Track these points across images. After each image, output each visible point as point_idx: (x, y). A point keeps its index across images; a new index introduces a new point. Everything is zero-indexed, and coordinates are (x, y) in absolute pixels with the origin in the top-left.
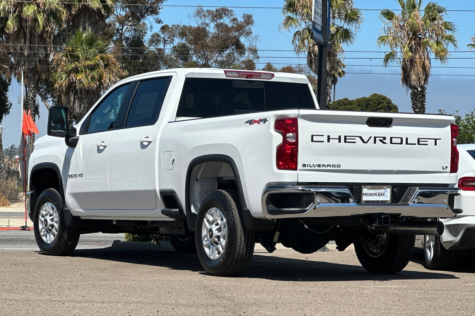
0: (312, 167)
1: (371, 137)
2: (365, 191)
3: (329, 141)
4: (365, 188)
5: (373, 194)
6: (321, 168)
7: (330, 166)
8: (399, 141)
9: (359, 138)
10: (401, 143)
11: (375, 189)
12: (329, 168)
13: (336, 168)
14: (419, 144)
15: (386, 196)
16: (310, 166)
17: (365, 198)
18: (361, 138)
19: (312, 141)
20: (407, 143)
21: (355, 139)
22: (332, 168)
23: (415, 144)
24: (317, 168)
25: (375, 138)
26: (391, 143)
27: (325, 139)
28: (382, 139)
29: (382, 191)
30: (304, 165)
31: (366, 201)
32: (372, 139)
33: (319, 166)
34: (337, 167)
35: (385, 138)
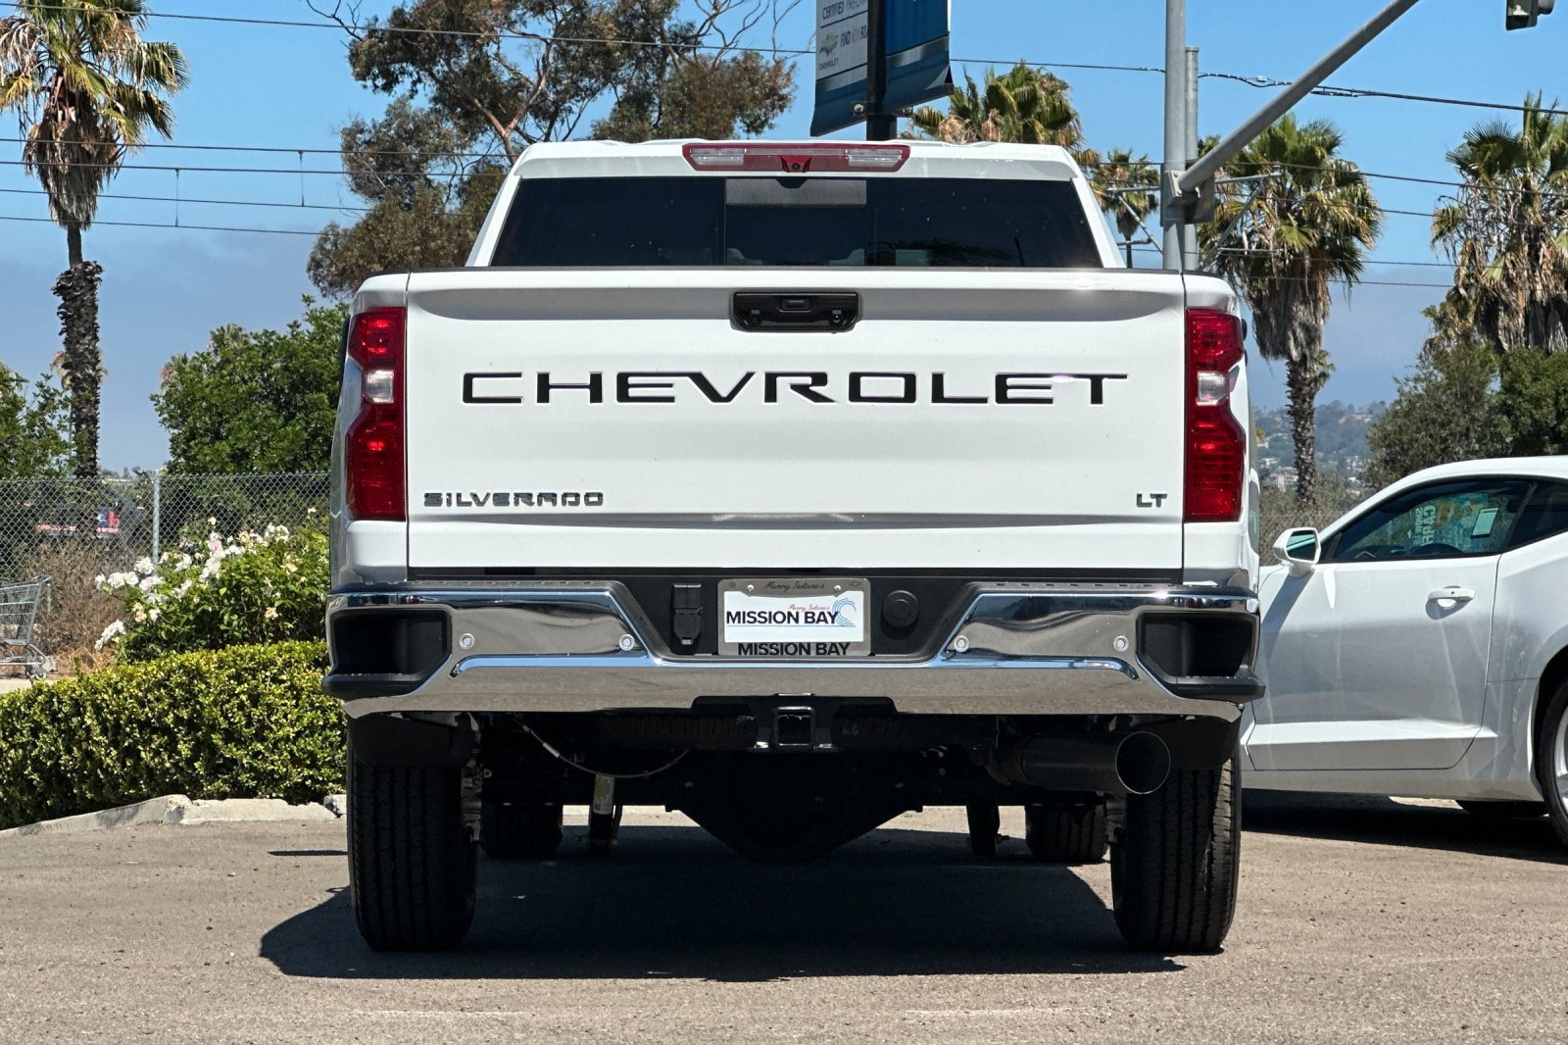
0: (469, 504)
1: (749, 376)
2: (733, 600)
3: (543, 396)
4: (733, 588)
5: (779, 617)
6: (511, 509)
7: (552, 497)
8: (898, 388)
9: (688, 379)
10: (910, 396)
11: (785, 592)
12: (547, 508)
13: (582, 508)
14: (1001, 398)
15: (847, 624)
16: (460, 503)
17: (733, 634)
18: (699, 379)
19: (468, 397)
20: (938, 396)
21: (670, 386)
22: (560, 509)
23: (984, 400)
24: (490, 508)
25: (771, 379)
26: (855, 394)
27: (529, 387)
28: (808, 380)
29: (824, 603)
30: (433, 499)
31: (741, 645)
32: (758, 384)
33: (501, 499)
34: (588, 503)
35: (820, 379)
